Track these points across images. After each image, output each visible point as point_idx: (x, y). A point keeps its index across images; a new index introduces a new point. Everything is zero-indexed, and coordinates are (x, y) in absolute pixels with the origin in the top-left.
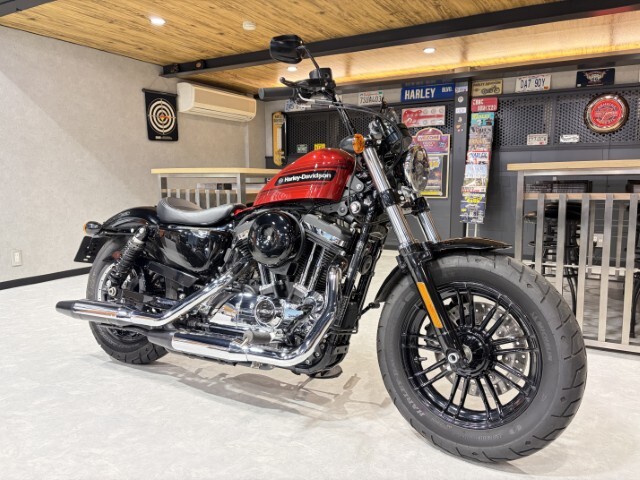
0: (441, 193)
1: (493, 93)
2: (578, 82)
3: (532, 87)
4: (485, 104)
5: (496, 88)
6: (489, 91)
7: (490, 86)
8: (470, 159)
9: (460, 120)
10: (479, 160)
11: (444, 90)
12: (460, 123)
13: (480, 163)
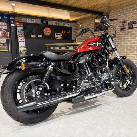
0: (8, 51)
1: (21, 21)
2: (41, 23)
3: (31, 22)
4: (19, 24)
5: (21, 20)
6: (20, 20)
7: (19, 19)
8: (19, 40)
9: (13, 28)
10: (22, 41)
11: (4, 17)
12: (13, 29)
13: (23, 42)
